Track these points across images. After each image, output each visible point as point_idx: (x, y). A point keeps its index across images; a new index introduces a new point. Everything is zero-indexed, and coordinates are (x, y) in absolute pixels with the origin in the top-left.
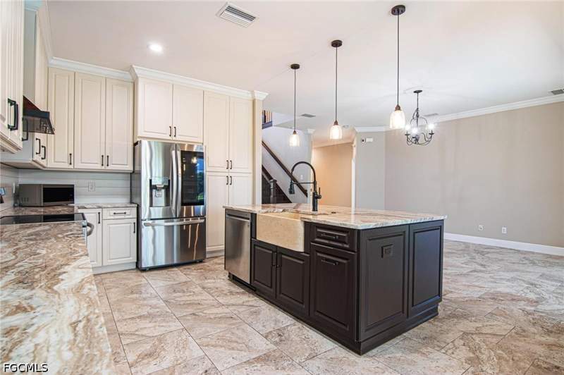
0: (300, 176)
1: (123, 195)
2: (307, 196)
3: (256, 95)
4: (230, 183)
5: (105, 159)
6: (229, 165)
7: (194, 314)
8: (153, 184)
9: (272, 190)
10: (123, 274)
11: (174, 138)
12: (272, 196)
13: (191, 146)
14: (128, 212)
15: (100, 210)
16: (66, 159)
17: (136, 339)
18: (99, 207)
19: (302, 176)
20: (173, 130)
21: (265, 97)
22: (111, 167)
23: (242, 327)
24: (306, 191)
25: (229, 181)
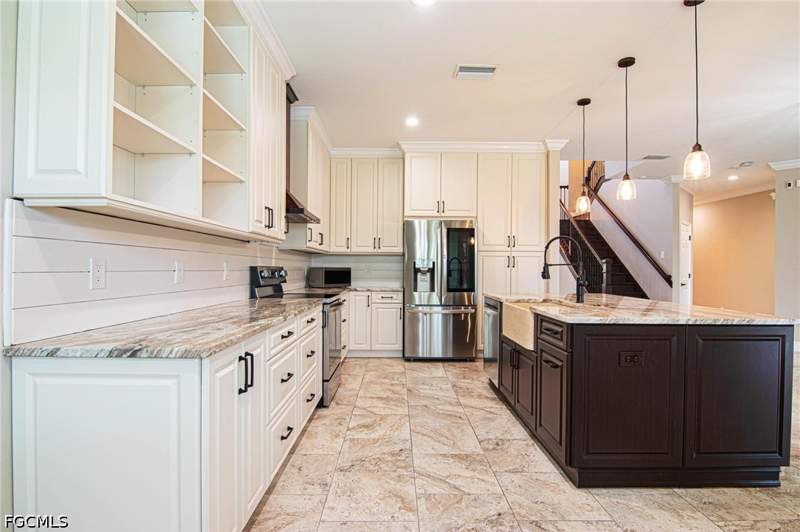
0: (660, 254)
1: (397, 278)
2: (671, 285)
3: (549, 145)
4: (512, 264)
5: (377, 241)
6: (511, 242)
7: (426, 406)
8: (417, 266)
9: (605, 275)
10: (388, 361)
11: (443, 214)
12: (604, 285)
13: (464, 222)
14: (395, 297)
15: (369, 293)
16: (344, 243)
17: (364, 412)
18: (369, 290)
19: (663, 253)
20: (441, 206)
21: (563, 145)
22: (383, 250)
23: (464, 427)
24: (670, 277)
25: (511, 263)
